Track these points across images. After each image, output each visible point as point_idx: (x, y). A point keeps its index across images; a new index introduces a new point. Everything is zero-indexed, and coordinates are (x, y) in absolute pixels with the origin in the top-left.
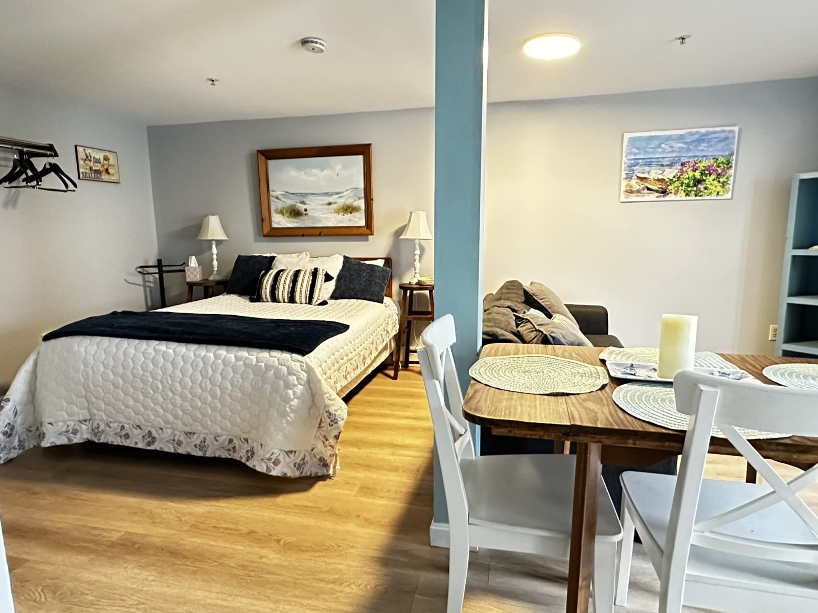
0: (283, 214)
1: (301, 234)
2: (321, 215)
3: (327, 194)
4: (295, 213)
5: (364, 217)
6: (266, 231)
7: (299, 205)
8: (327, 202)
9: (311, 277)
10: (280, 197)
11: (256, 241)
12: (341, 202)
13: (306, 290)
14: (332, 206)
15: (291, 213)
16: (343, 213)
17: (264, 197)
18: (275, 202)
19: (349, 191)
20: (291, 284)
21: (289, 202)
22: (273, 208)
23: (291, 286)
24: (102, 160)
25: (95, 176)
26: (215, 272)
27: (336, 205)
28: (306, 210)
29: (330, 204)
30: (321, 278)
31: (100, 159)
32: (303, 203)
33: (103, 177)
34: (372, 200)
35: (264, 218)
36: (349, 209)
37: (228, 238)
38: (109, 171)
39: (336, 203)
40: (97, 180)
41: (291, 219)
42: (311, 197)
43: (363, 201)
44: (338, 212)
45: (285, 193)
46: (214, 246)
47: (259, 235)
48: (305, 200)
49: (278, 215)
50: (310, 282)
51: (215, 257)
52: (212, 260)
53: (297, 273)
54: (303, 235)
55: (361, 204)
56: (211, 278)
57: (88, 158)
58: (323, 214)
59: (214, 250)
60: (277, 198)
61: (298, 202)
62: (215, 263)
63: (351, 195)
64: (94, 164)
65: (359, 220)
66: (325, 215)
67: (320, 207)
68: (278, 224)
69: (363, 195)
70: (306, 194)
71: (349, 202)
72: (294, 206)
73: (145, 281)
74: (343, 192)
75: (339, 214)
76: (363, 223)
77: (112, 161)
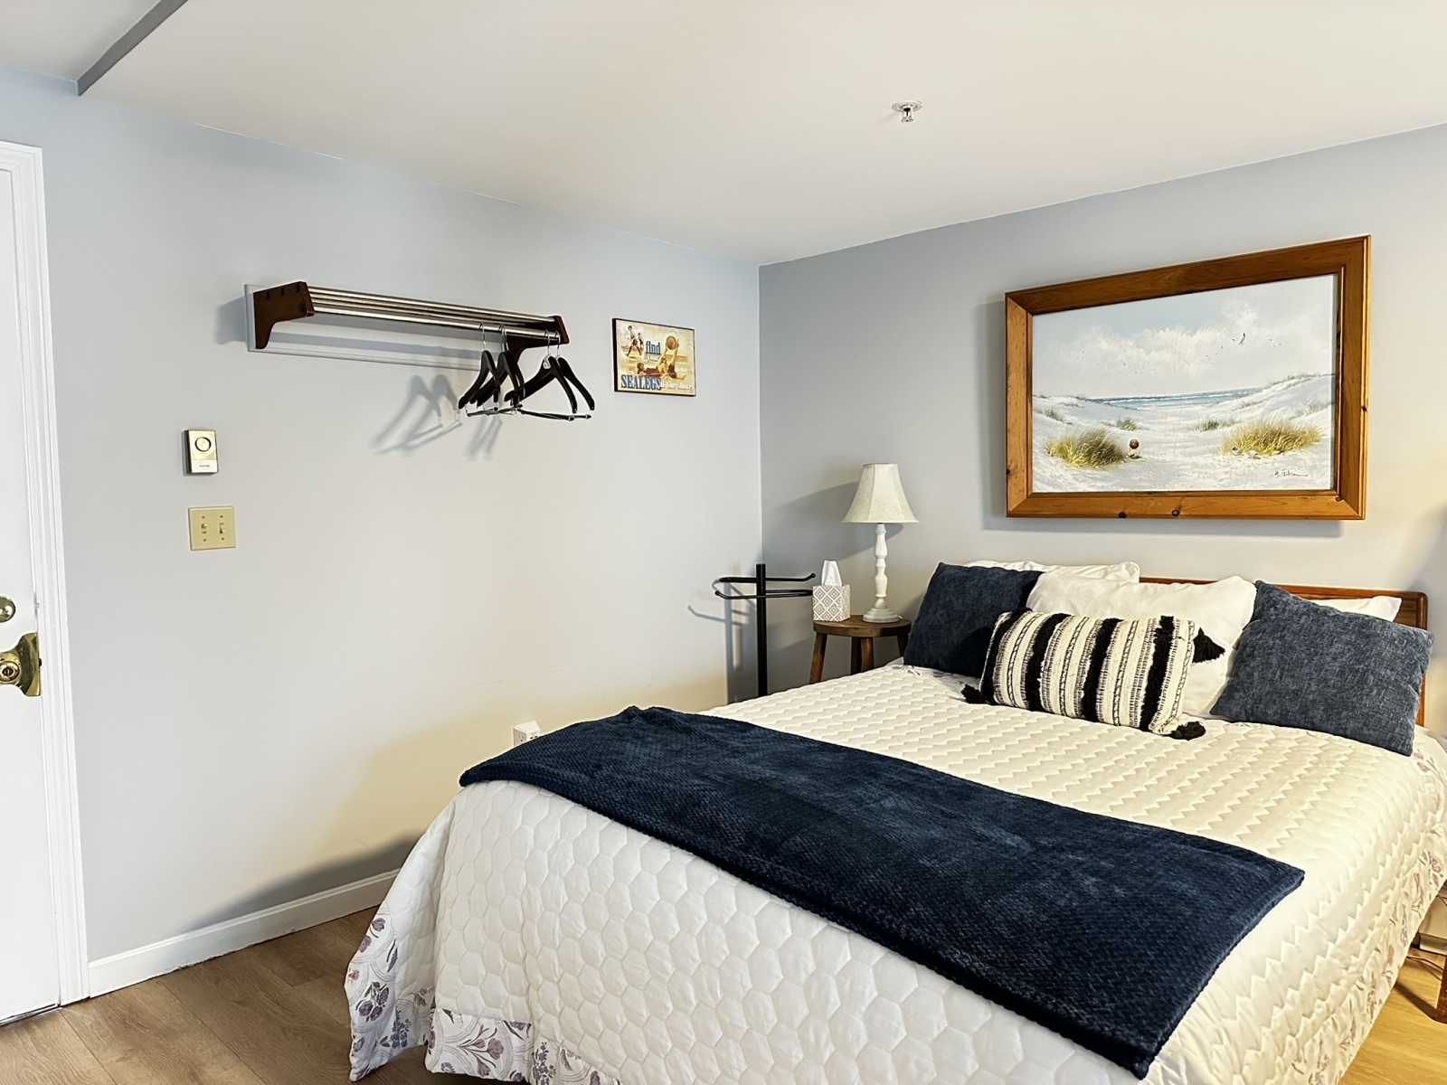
0: (1065, 457)
1: (1118, 512)
2: (1180, 458)
3: (1203, 398)
4: (1102, 453)
5: (1328, 463)
6: (1016, 500)
7: (1118, 431)
8: (1203, 420)
9: (1153, 645)
10: (1060, 412)
11: (987, 527)
12: (1249, 418)
13: (1136, 688)
14: (1219, 431)
15: (1089, 454)
16: (1253, 452)
17: (1016, 412)
18: (1044, 423)
19: (1279, 387)
20: (1088, 663)
21: (1086, 425)
22: (1038, 441)
23: (1087, 668)
24: (663, 347)
25: (647, 383)
26: (880, 602)
27: (1234, 428)
28: (1135, 445)
29: (1213, 425)
30: (1182, 649)
31: (659, 345)
32: (1128, 425)
33: (662, 385)
34: (1365, 409)
35: (1011, 468)
36: (1275, 440)
37: (916, 517)
38: (676, 370)
39: (1233, 422)
40: (651, 391)
41: (1089, 471)
42: (1153, 407)
43: (1328, 413)
44: (1236, 448)
45: (1075, 401)
46: (881, 538)
47: (995, 512)
48: (1133, 416)
49: (1053, 460)
50: (1150, 663)
51: (882, 564)
52: (876, 572)
53: (1107, 630)
54: (1122, 516)
55: (1323, 422)
56: (870, 616)
57: (635, 344)
58: (1190, 455)
59: (882, 548)
60: (1052, 415)
61: (1113, 422)
62: (882, 580)
63: (1287, 397)
64: (646, 358)
65: (1313, 470)
66: (1195, 459)
67: (1181, 435)
68: (1048, 484)
69: (1328, 396)
70: (1137, 400)
71: (1278, 418)
72: (1102, 433)
73: (729, 611)
74: (1259, 390)
75: (1240, 453)
76: (1324, 481)
77: (682, 350)
